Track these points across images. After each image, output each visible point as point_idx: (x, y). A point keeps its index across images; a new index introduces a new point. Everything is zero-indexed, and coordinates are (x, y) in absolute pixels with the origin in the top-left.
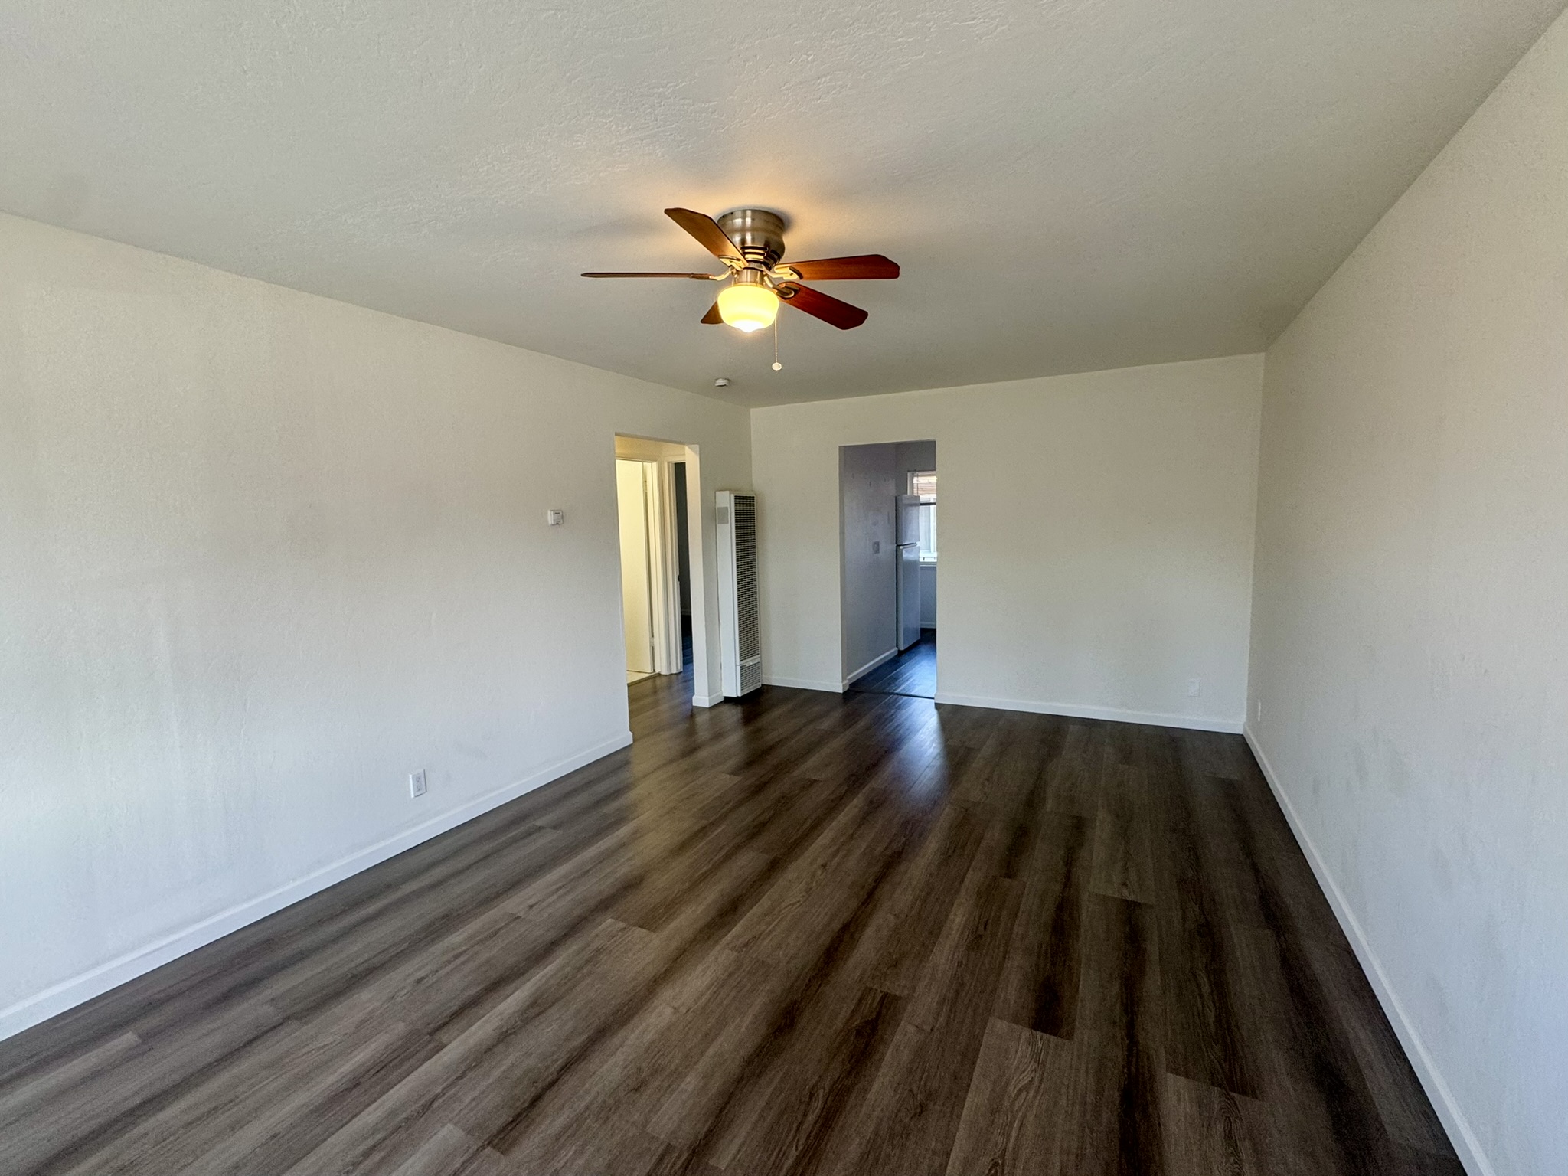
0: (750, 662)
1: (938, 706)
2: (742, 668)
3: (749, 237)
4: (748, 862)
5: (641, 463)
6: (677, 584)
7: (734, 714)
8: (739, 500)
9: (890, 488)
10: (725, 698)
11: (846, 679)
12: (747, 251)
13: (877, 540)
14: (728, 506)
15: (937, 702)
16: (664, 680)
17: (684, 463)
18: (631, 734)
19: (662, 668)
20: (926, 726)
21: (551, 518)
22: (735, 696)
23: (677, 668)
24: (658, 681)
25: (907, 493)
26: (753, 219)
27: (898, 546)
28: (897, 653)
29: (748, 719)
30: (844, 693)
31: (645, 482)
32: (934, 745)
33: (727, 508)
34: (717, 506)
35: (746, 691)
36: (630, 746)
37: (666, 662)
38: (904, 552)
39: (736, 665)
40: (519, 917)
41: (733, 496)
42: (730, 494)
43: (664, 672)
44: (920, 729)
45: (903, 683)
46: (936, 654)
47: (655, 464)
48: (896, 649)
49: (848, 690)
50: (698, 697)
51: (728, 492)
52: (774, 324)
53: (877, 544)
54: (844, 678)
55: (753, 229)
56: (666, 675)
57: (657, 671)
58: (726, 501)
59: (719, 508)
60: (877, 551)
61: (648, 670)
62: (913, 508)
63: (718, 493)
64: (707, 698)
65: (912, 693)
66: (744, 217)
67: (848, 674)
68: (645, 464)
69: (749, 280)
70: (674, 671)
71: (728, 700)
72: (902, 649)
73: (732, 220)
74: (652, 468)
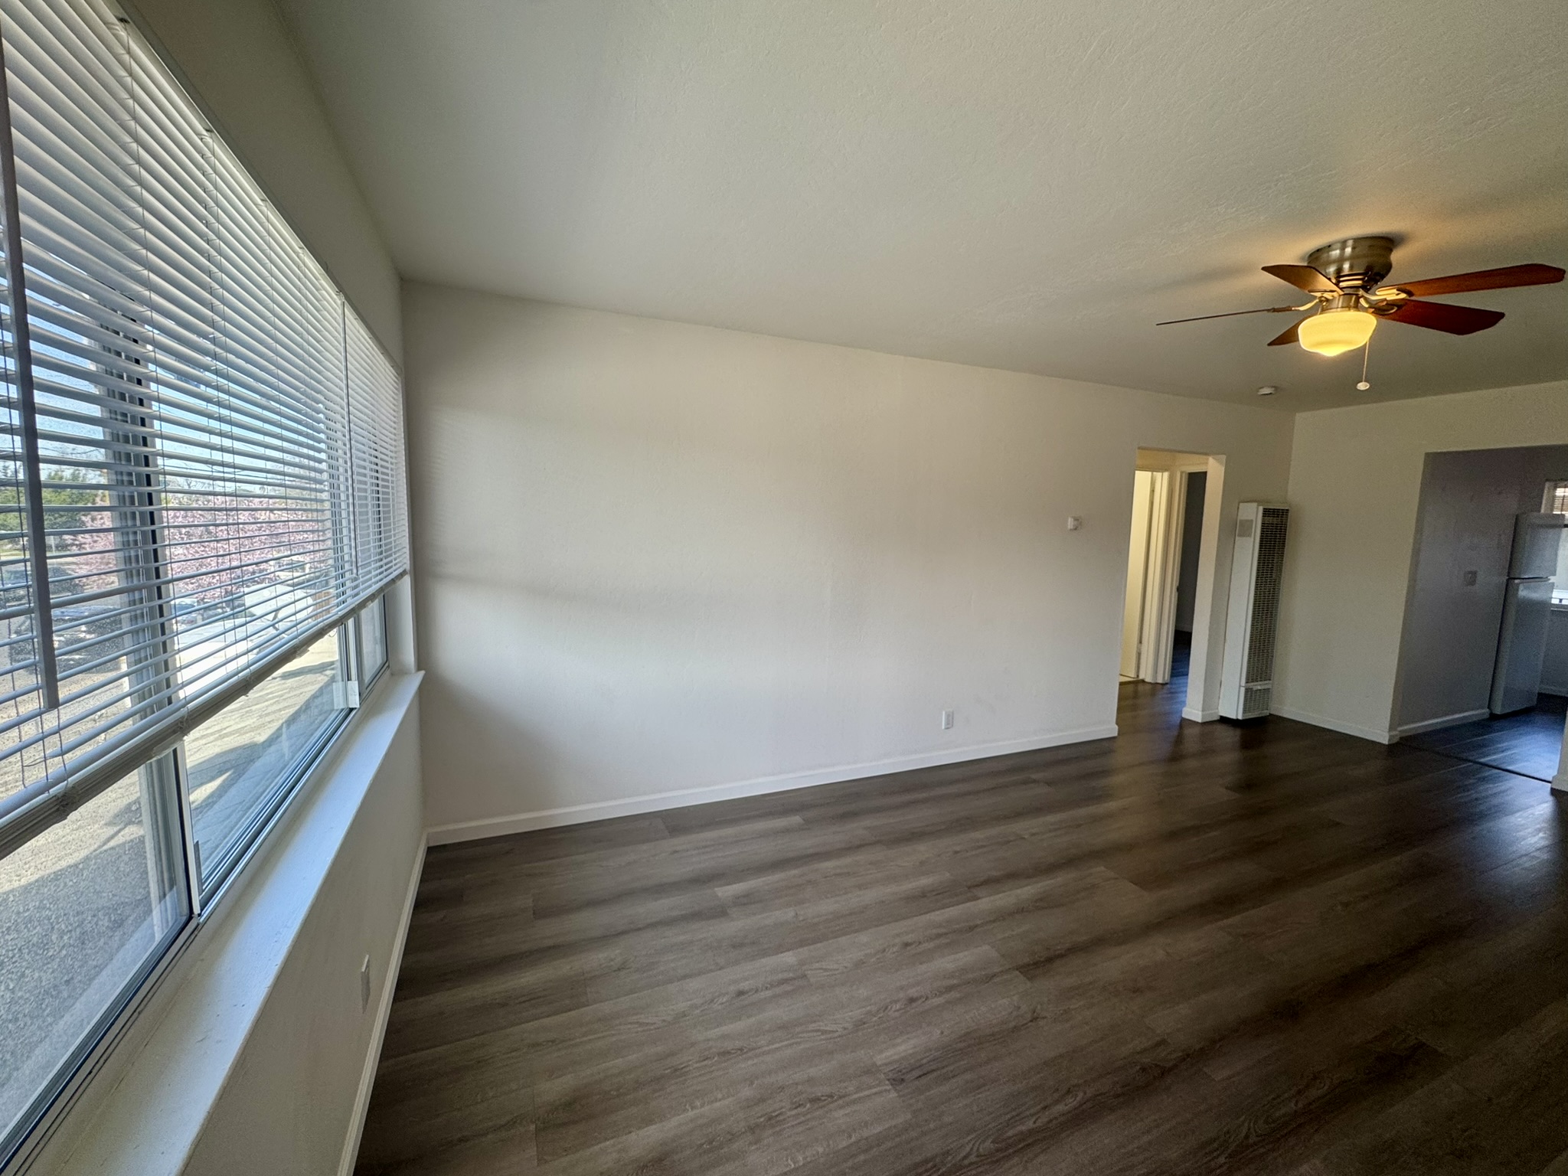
0: (1258, 686)
1: (1554, 792)
2: (1247, 690)
3: (1346, 266)
4: (1247, 870)
5: (1150, 473)
6: (1175, 594)
7: (1231, 736)
8: (1267, 512)
9: (1510, 504)
10: (1221, 717)
11: (1395, 730)
12: (1342, 279)
13: (1474, 569)
14: (1254, 520)
15: (1554, 787)
16: (1148, 687)
17: (1205, 474)
18: (1117, 727)
19: (1147, 675)
20: (1530, 811)
21: (1070, 523)
22: (1234, 717)
23: (1164, 677)
24: (1141, 687)
25: (1539, 511)
26: (1354, 248)
27: (1511, 579)
28: (1487, 716)
29: (1246, 744)
30: (1389, 745)
31: (1153, 491)
32: (1541, 835)
33: (1252, 521)
34: (1239, 518)
35: (1250, 716)
36: (1114, 738)
37: (1153, 667)
38: (1521, 587)
39: (1240, 686)
40: (1024, 838)
41: (1261, 509)
42: (1258, 505)
43: (1148, 679)
44: (1518, 811)
45: (1494, 754)
46: (1563, 730)
47: (1166, 475)
48: (1488, 710)
49: (1397, 743)
50: (1189, 710)
51: (1255, 504)
52: (1366, 344)
53: (1474, 574)
54: (1391, 728)
55: (1352, 258)
56: (1150, 683)
57: (1141, 677)
58: (1253, 514)
59: (1241, 521)
60: (1472, 582)
61: (1132, 674)
62: (1551, 531)
63: (1241, 504)
64: (1200, 713)
65: (1510, 768)
66: (1343, 249)
67: (1400, 725)
68: (1155, 473)
69: (1340, 305)
70: (1160, 681)
71: (1224, 720)
72: (1498, 711)
73: (1328, 252)
74: (1162, 479)
